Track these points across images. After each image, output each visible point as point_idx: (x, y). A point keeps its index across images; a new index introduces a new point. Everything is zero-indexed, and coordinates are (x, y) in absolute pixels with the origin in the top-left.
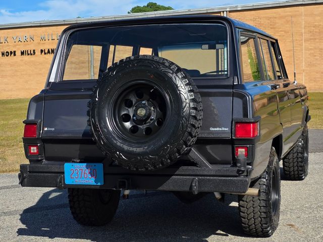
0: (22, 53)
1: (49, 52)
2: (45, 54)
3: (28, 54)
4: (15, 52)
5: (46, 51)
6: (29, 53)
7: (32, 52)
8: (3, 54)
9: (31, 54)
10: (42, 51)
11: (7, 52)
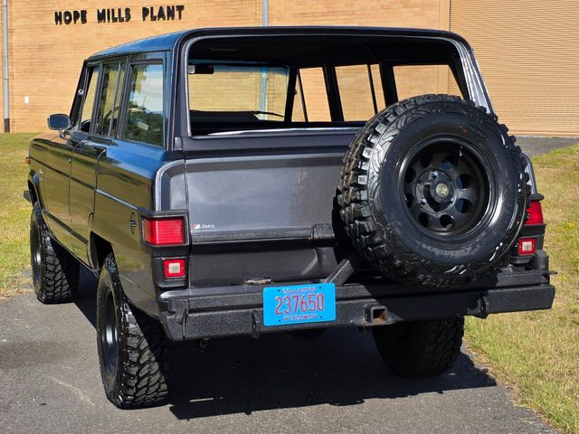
0: (101, 17)
1: (161, 14)
2: (153, 18)
3: (115, 20)
4: (84, 13)
5: (156, 13)
6: (116, 15)
7: (123, 15)
8: (58, 18)
9: (122, 20)
10: (145, 12)
11: (67, 13)
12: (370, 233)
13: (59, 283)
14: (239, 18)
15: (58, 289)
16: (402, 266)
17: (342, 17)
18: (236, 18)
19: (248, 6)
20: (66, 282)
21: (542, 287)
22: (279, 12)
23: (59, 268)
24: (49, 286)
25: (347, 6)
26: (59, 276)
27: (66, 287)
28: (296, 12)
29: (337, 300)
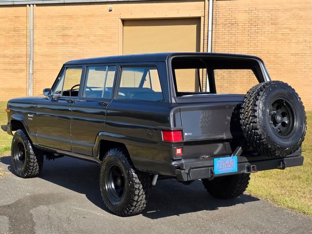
12: (260, 135)
13: (35, 168)
15: (34, 171)
16: (271, 148)
18: (16, 44)
20: (38, 167)
21: (299, 156)
22: (38, 41)
23: (36, 160)
24: (30, 169)
26: (35, 165)
27: (37, 170)
29: (238, 163)
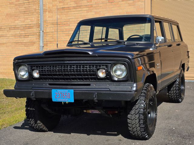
14: (27, 12)
17: (85, 9)
18: (26, 12)
19: (32, 5)
22: (49, 7)
25: (88, 2)
28: (59, 7)
